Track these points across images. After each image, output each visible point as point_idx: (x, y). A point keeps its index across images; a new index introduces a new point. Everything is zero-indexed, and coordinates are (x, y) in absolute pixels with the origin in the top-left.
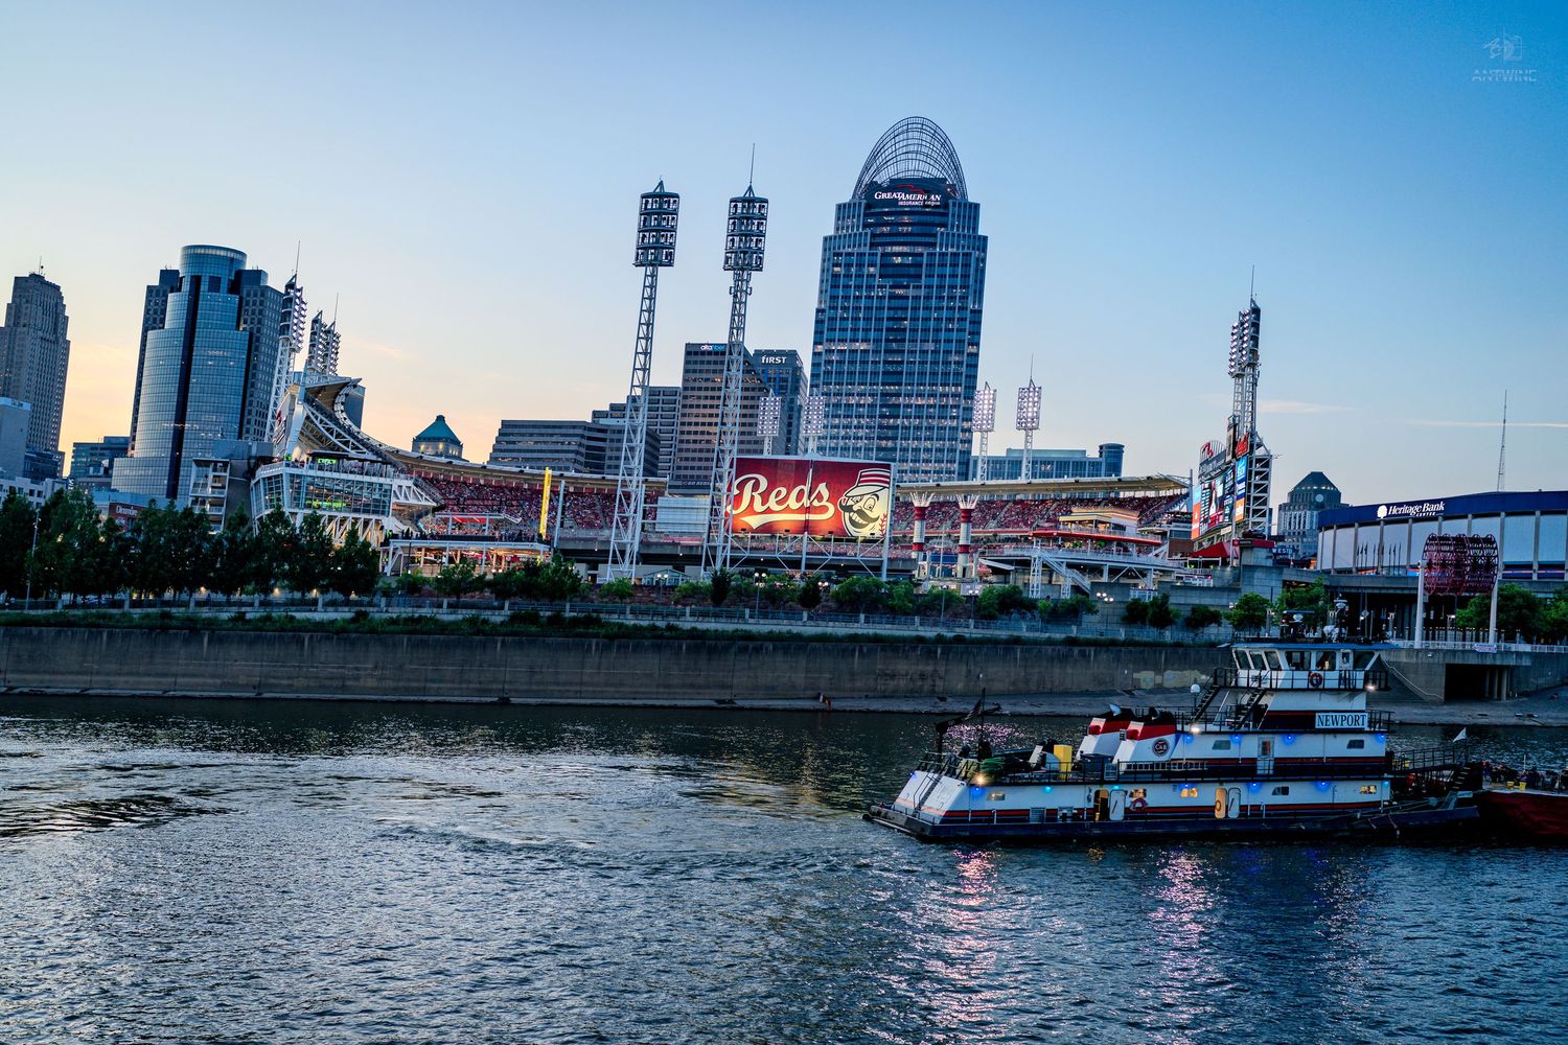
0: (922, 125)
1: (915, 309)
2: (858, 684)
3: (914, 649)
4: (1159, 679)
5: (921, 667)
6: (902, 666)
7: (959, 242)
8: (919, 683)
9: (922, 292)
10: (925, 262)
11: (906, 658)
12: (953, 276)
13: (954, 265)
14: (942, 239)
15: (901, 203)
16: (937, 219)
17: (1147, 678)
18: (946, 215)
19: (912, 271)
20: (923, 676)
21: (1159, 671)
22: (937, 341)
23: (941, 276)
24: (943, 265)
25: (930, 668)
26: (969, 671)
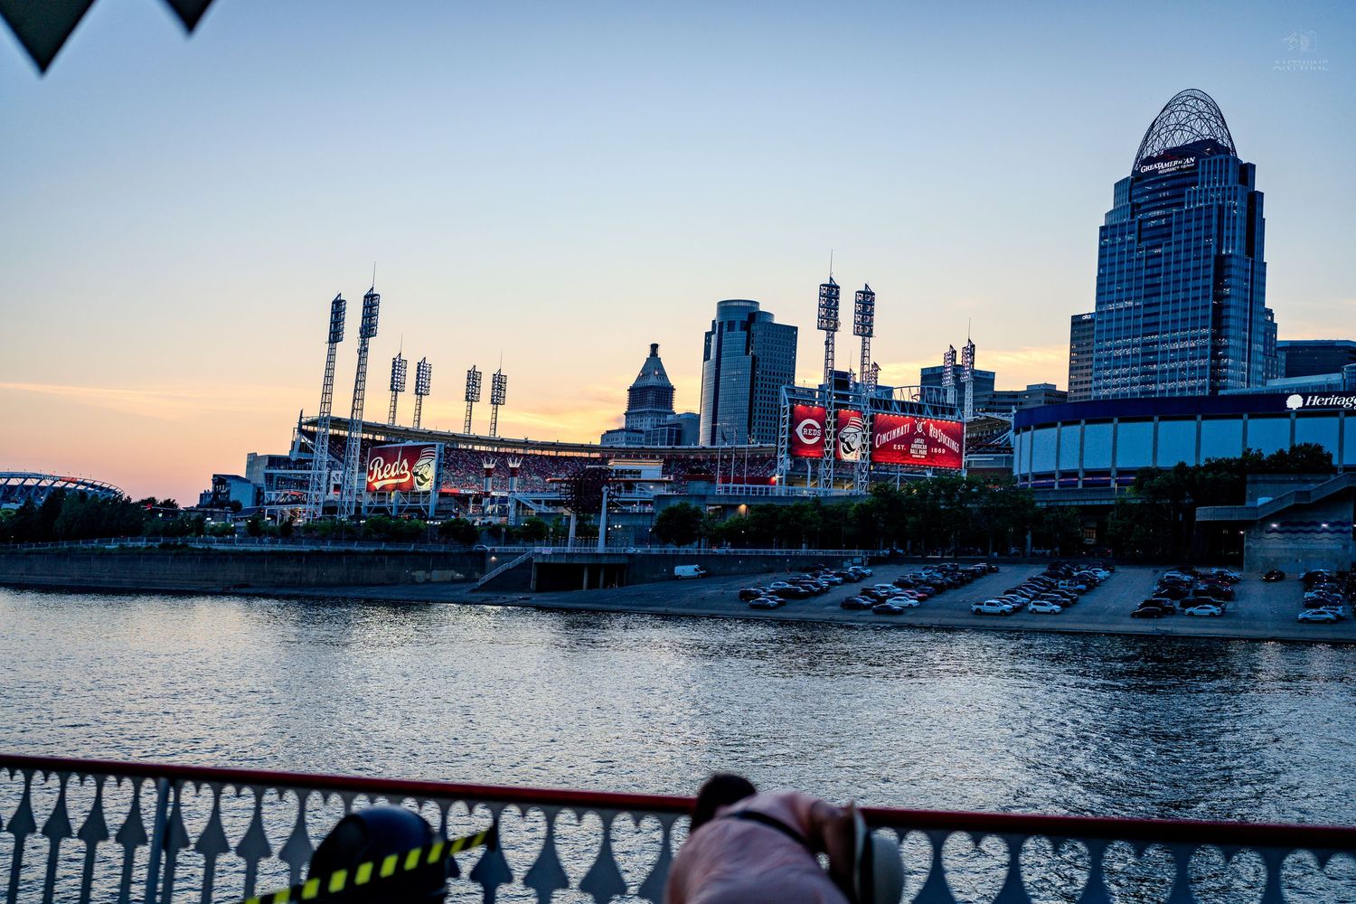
0: (1193, 95)
1: (1167, 264)
2: (266, 579)
3: (292, 559)
4: (428, 576)
5: (295, 569)
6: (286, 569)
7: (1206, 197)
8: (294, 578)
9: (1173, 248)
10: (1174, 221)
11: (288, 564)
12: (1198, 229)
13: (1198, 219)
14: (1189, 198)
15: (1160, 172)
16: (1188, 180)
17: (420, 575)
18: (1197, 174)
19: (1165, 231)
20: (296, 574)
21: (429, 571)
22: (1186, 290)
23: (1188, 231)
24: (1189, 221)
25: (299, 570)
26: (318, 572)
